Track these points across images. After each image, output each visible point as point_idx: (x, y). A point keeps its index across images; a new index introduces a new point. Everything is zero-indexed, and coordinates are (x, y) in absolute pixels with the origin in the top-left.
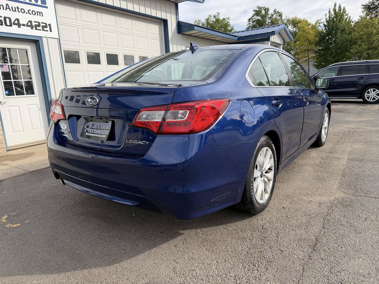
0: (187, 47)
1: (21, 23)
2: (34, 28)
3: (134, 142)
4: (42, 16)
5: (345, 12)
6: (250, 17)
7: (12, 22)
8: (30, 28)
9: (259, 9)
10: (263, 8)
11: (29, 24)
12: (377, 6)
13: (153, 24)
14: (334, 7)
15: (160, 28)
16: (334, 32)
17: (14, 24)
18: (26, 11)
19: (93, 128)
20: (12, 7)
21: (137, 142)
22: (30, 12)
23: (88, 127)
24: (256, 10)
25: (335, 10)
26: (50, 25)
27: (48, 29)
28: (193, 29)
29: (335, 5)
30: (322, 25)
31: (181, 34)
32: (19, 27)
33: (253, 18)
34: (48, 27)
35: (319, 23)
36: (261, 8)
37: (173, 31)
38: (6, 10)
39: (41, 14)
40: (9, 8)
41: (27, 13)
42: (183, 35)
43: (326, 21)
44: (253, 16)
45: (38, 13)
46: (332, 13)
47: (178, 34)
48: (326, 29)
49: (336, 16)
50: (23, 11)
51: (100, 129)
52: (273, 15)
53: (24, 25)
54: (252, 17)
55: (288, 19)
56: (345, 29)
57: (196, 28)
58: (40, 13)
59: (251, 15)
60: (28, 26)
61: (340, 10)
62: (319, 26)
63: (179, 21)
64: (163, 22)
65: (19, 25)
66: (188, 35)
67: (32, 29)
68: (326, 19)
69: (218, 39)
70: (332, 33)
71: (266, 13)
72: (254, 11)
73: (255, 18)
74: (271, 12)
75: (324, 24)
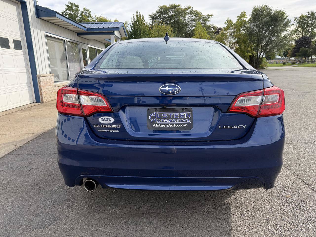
0: (45, 32)
3: (229, 128)
5: (143, 19)
6: (63, 11)
9: (70, 5)
10: (74, 5)
12: (157, 17)
13: (10, 4)
14: (136, 13)
15: (18, 9)
16: (138, 32)
19: (161, 119)
21: (233, 127)
23: (153, 118)
24: (68, 5)
25: (137, 16)
28: (55, 16)
29: (137, 13)
30: (129, 26)
31: (39, 19)
33: (66, 12)
35: (127, 24)
36: (72, 4)
37: (32, 15)
42: (41, 20)
43: (132, 23)
44: (66, 10)
46: (135, 17)
47: (37, 18)
48: (132, 29)
49: (138, 21)
51: (173, 118)
52: (83, 12)
54: (64, 11)
55: (97, 17)
56: (145, 31)
57: (57, 15)
59: (64, 9)
61: (141, 17)
62: (127, 26)
63: (36, 5)
64: (20, 3)
66: (45, 20)
68: (132, 22)
69: (70, 28)
70: (137, 33)
71: (77, 10)
72: (66, 6)
73: (67, 12)
74: (81, 9)
75: (131, 26)
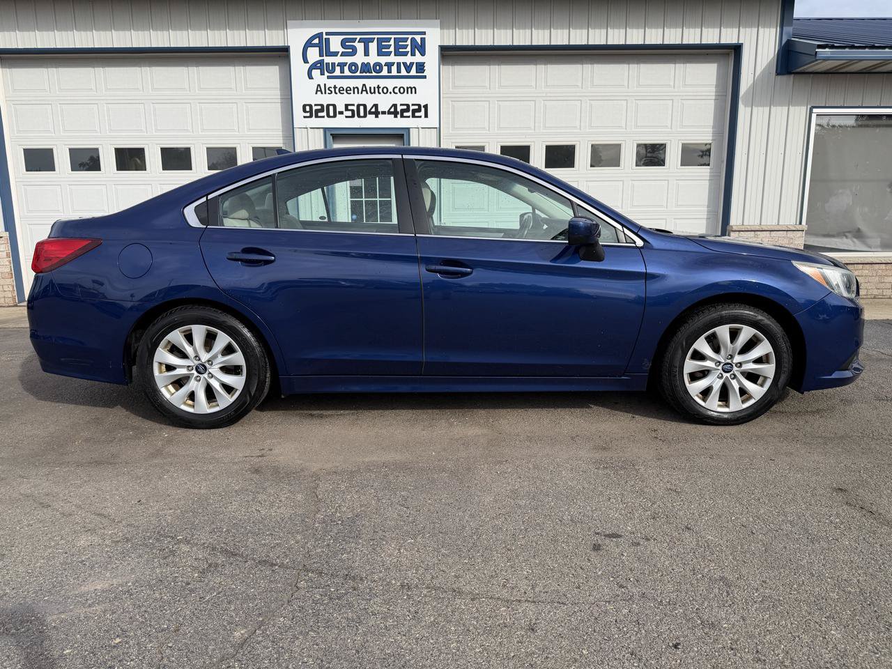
0: (814, 107)
1: (380, 110)
2: (399, 116)
4: (415, 93)
7: (368, 110)
8: (393, 116)
11: (392, 110)
17: (371, 113)
18: (391, 90)
20: (370, 88)
22: (396, 90)
26: (426, 107)
27: (422, 113)
31: (792, 76)
32: (377, 117)
34: (423, 109)
38: (362, 93)
39: (413, 90)
40: (366, 90)
41: (390, 93)
42: (803, 76)
45: (409, 90)
47: (779, 77)
50: (385, 91)
53: (384, 113)
58: (411, 88)
60: (389, 113)
64: (733, 51)
65: (377, 114)
67: (396, 117)
